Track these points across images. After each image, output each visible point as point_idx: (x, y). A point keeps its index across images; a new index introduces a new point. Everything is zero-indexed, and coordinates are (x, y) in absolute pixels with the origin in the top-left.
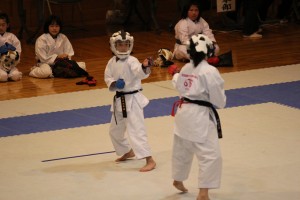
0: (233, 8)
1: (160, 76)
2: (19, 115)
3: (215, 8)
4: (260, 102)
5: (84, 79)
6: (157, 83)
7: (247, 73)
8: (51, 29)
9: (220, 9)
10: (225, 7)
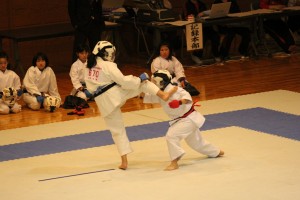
0: (201, 47)
1: (139, 106)
2: (18, 142)
3: (186, 47)
4: (225, 126)
5: (73, 110)
6: (136, 112)
7: (214, 101)
8: (38, 63)
9: (189, 48)
10: (194, 45)
